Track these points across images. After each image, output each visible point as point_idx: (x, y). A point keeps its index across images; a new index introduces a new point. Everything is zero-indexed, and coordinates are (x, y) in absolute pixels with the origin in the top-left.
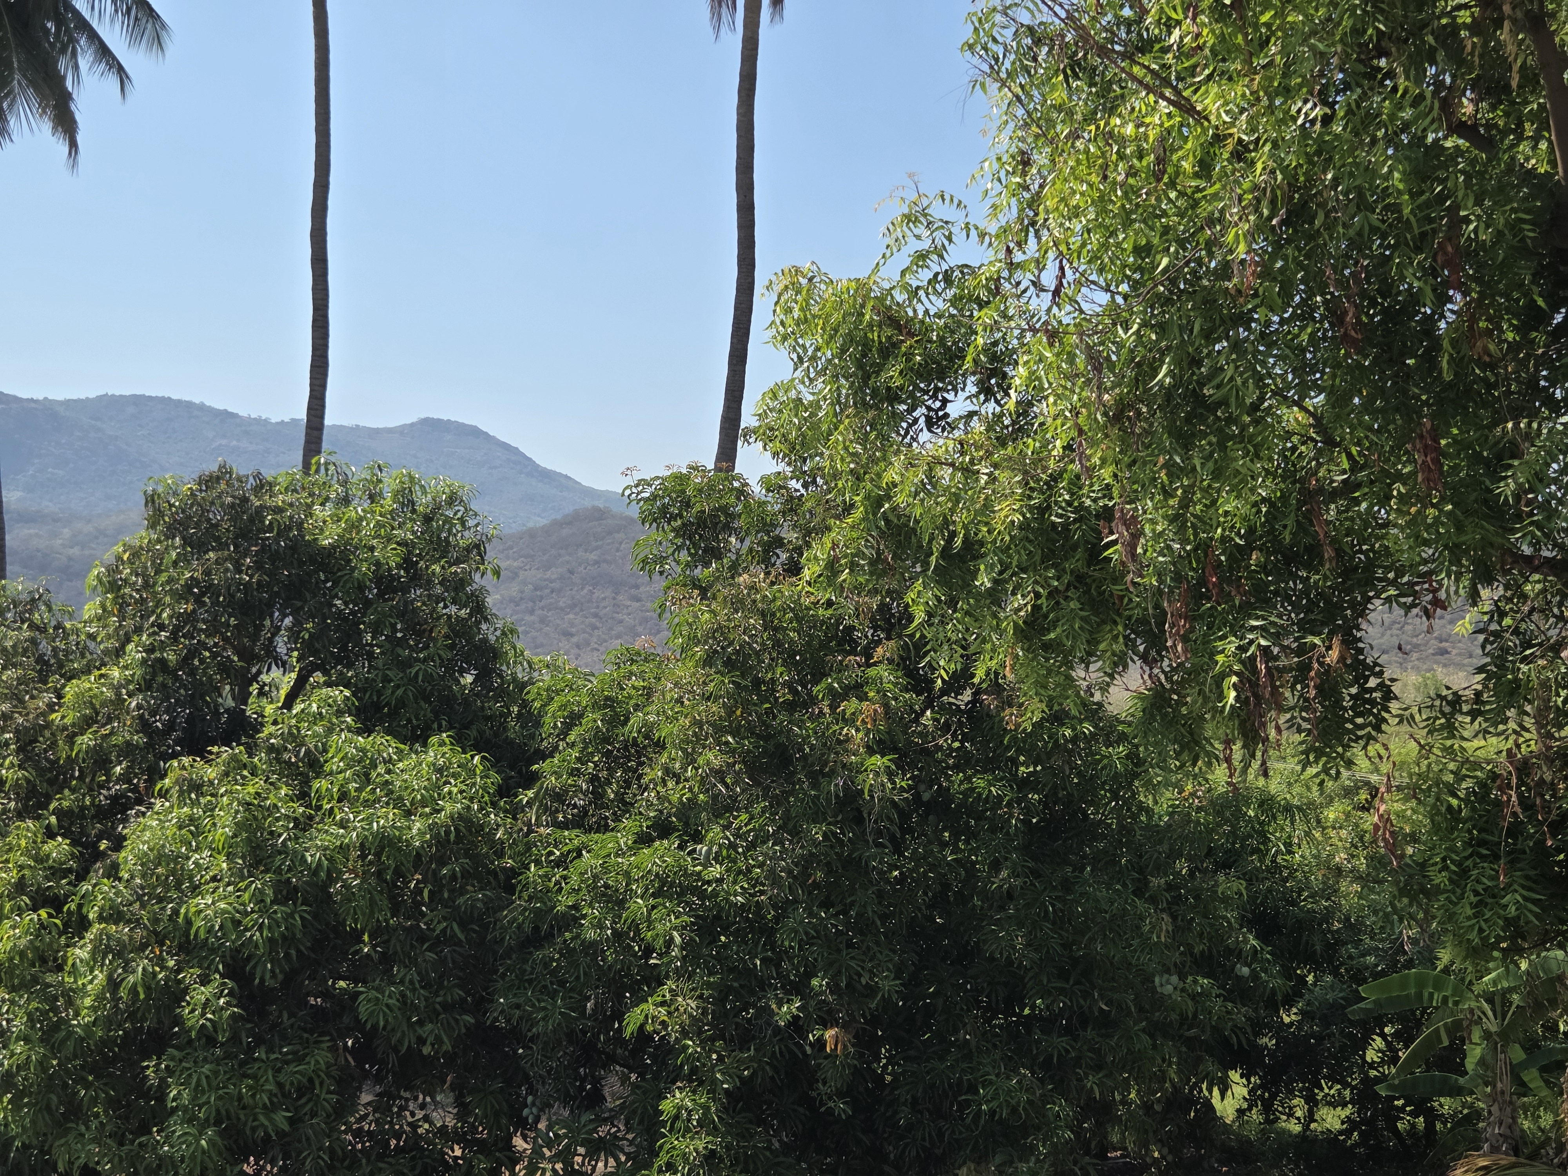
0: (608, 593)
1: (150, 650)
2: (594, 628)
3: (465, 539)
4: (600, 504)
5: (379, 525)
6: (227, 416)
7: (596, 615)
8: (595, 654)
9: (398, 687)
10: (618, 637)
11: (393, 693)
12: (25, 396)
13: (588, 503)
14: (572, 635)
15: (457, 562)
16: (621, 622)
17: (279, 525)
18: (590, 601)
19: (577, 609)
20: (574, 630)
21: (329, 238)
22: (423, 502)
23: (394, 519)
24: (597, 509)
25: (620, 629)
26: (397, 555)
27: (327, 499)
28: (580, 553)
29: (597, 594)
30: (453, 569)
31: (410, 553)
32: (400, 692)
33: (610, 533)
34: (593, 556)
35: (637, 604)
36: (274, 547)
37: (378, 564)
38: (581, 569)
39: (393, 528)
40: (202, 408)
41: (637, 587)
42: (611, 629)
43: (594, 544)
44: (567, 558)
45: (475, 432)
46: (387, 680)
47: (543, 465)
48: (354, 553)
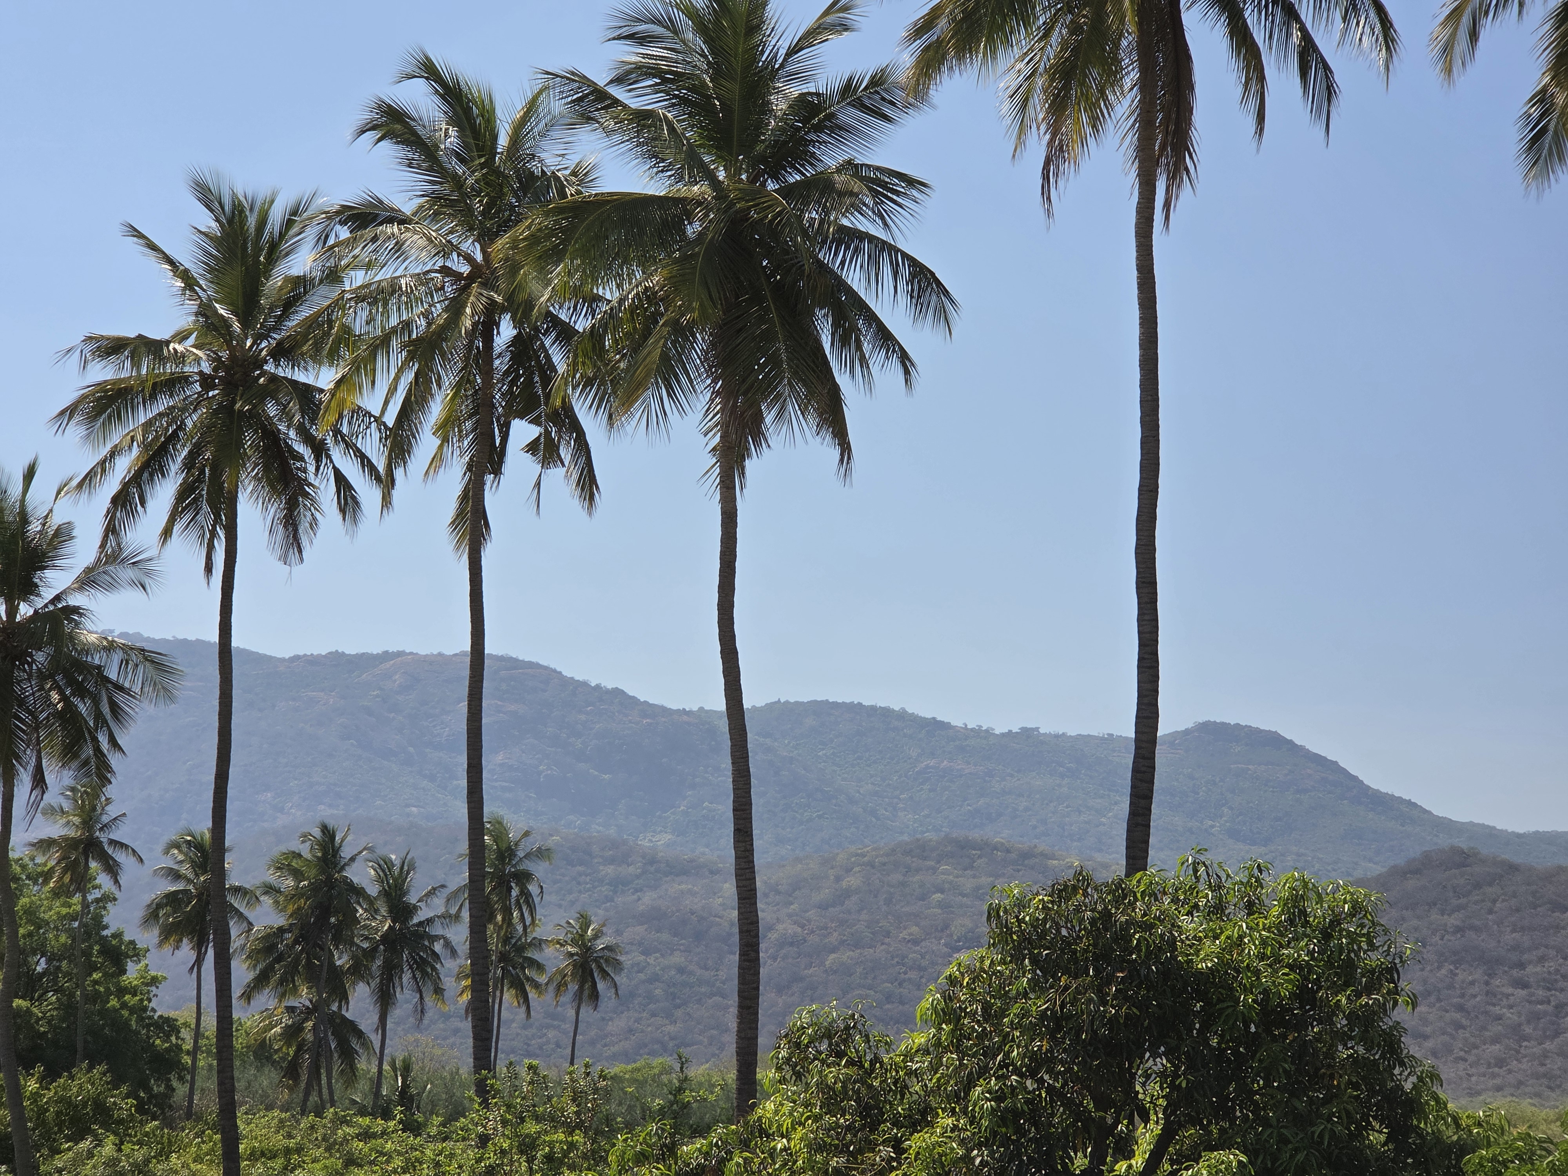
0: (1478, 974)
1: (999, 1097)
2: (1459, 1026)
3: (1374, 959)
4: (1462, 843)
5: (1264, 943)
6: (936, 726)
7: (1460, 1008)
8: (1461, 1065)
9: (1297, 1150)
10: (1495, 1040)
11: (1292, 1157)
12: (674, 707)
13: (1444, 842)
14: (1426, 1037)
15: (1369, 990)
16: (1499, 1018)
17: (1148, 946)
18: (1451, 987)
19: (1432, 999)
20: (1428, 1030)
21: (1158, 555)
22: (1317, 912)
23: (1282, 935)
24: (1457, 851)
25: (1497, 1028)
26: (1290, 981)
27: (1196, 906)
28: (1434, 916)
29: (1462, 976)
30: (1364, 1000)
31: (1306, 979)
32: (1300, 1157)
33: (1478, 886)
34: (1454, 920)
35: (1522, 993)
36: (1144, 972)
37: (1266, 992)
38: (1436, 939)
39: (1281, 946)
40: (903, 715)
41: (1521, 966)
42: (1484, 1028)
43: (1455, 902)
44: (1415, 922)
45: (1274, 740)
46: (1284, 1141)
47: (1374, 786)
48: (1235, 978)
